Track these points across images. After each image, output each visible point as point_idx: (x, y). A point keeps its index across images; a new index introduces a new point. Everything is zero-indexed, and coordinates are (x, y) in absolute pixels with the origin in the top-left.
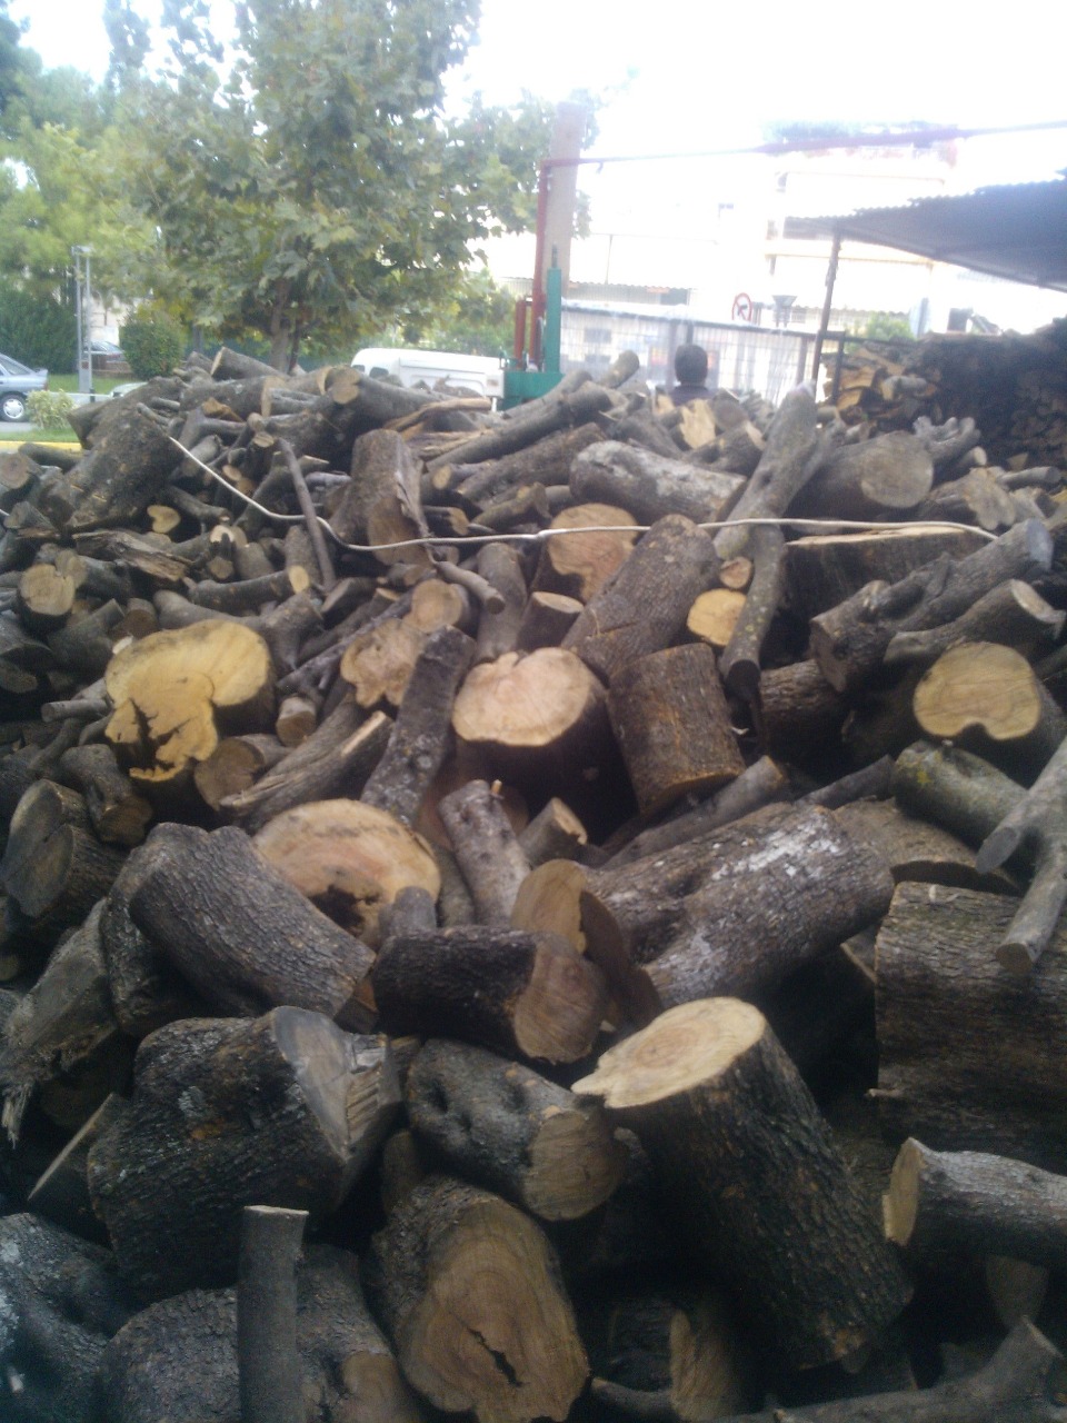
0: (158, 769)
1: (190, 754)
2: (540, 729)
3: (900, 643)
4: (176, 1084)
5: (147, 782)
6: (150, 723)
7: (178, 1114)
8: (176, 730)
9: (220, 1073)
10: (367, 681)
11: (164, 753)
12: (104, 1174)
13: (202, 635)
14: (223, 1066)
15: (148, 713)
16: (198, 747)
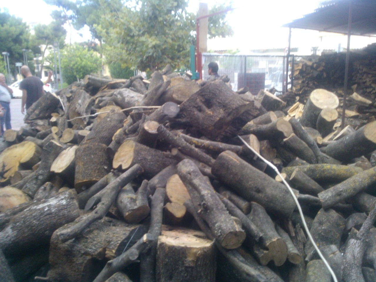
1: (10, 175)
2: (62, 168)
6: (5, 167)
8: (10, 169)
11: (6, 175)
13: (23, 145)
16: (12, 173)
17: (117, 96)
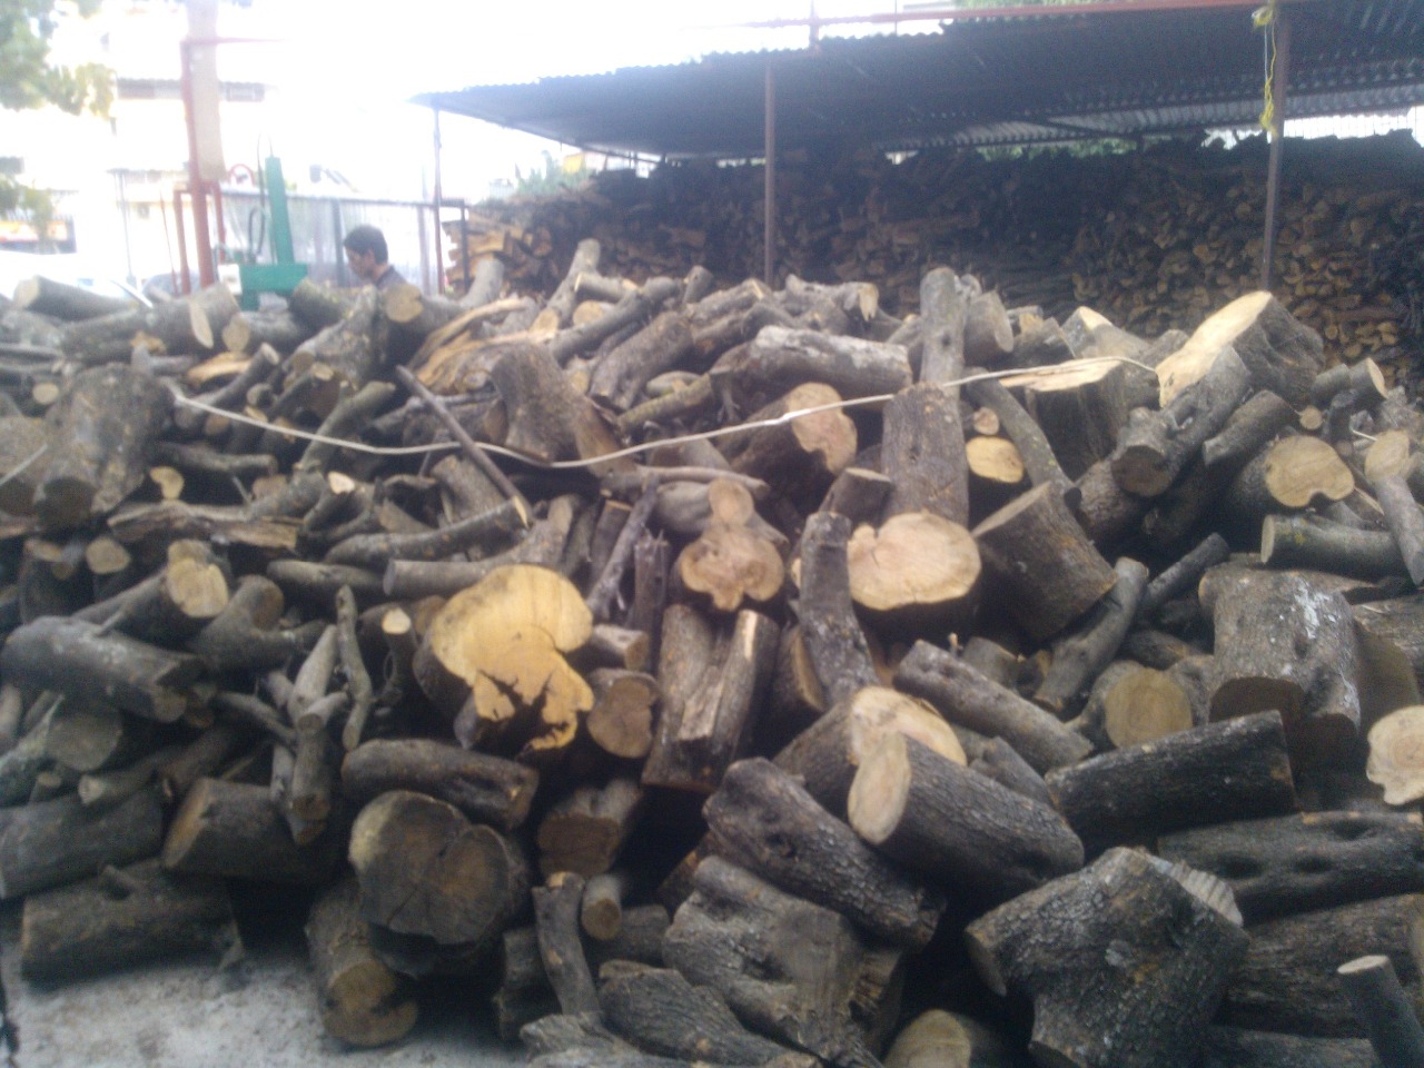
0: (558, 734)
1: (574, 707)
2: (951, 582)
3: (1212, 449)
4: (1093, 948)
5: (554, 751)
6: (517, 689)
7: (1113, 971)
8: (545, 689)
9: (1131, 919)
10: (719, 586)
11: (551, 714)
12: (1091, 1051)
13: (501, 585)
14: (1132, 913)
15: (508, 679)
16: (576, 699)
17: (805, 352)
